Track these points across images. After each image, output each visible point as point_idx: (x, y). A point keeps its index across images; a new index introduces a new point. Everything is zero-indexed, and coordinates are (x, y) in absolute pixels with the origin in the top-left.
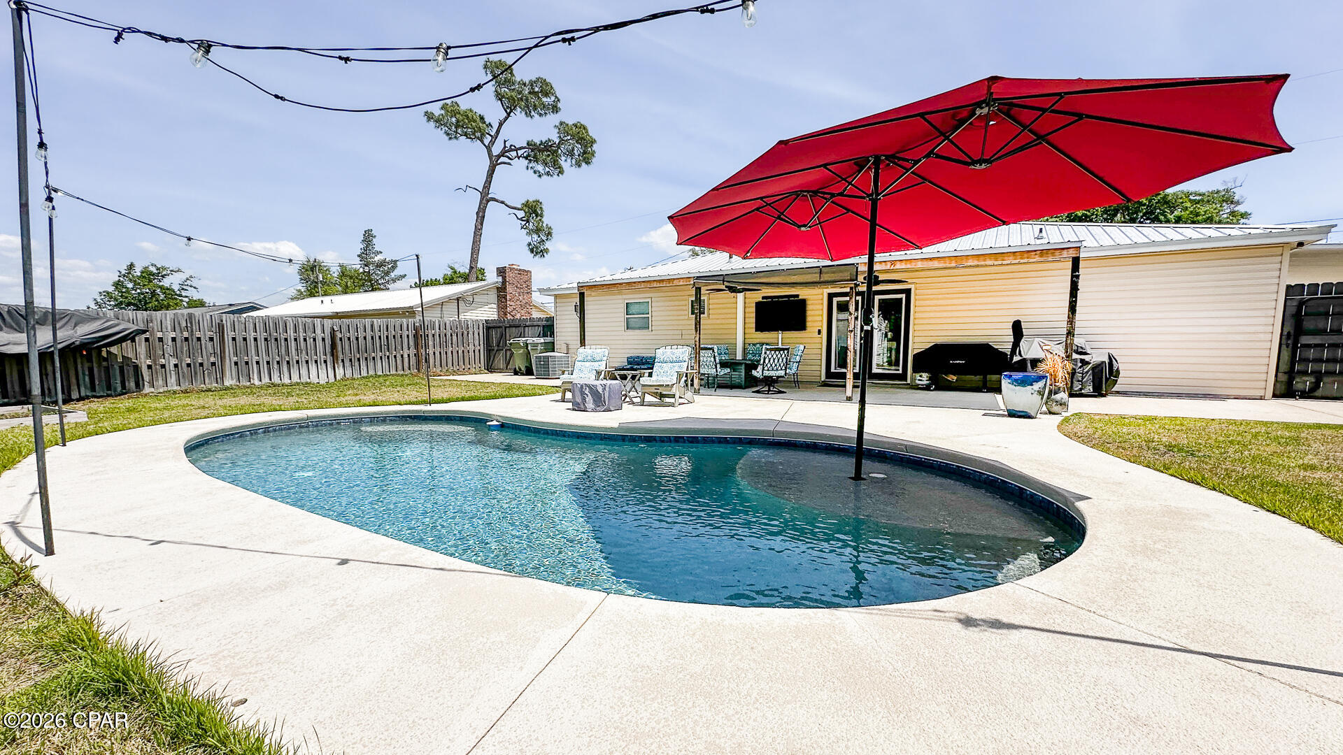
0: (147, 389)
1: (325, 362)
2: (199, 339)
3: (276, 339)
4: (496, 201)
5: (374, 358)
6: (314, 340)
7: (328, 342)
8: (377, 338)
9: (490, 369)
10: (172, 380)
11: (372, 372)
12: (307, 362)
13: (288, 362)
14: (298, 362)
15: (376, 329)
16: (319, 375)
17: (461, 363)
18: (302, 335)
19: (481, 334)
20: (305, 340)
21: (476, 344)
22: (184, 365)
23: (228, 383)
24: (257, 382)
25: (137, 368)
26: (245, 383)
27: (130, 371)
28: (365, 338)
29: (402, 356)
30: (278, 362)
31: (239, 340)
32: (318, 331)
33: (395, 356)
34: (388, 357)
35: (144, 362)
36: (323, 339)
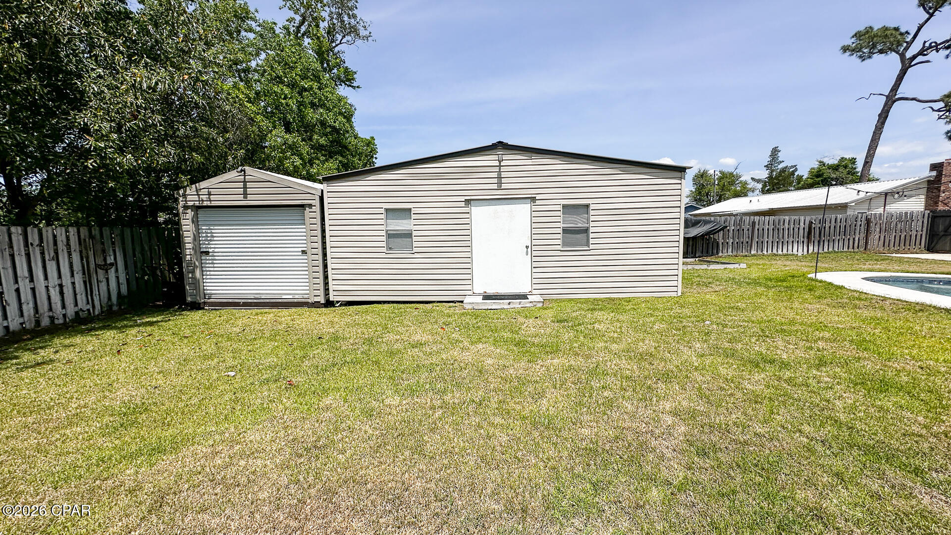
0: (720, 254)
1: (803, 242)
2: (743, 230)
3: (778, 229)
4: (906, 99)
5: (834, 240)
6: (799, 229)
7: (807, 230)
8: (838, 227)
9: (930, 249)
10: (730, 250)
11: (831, 249)
12: (793, 242)
13: (783, 242)
14: (788, 242)
15: (839, 221)
16: (798, 250)
17: (902, 244)
18: (792, 226)
19: (926, 222)
20: (793, 229)
21: (920, 229)
22: (736, 243)
23: (753, 252)
24: (765, 253)
25: (718, 244)
26: (760, 253)
27: (715, 245)
28: (830, 227)
29: (854, 239)
30: (777, 242)
31: (761, 229)
32: (802, 224)
33: (849, 239)
34: (844, 240)
35: (721, 241)
36: (804, 229)
